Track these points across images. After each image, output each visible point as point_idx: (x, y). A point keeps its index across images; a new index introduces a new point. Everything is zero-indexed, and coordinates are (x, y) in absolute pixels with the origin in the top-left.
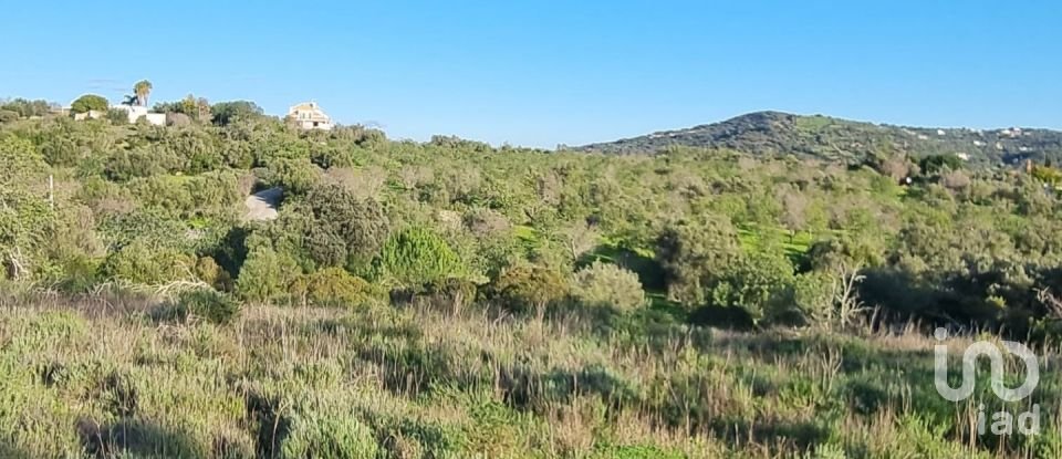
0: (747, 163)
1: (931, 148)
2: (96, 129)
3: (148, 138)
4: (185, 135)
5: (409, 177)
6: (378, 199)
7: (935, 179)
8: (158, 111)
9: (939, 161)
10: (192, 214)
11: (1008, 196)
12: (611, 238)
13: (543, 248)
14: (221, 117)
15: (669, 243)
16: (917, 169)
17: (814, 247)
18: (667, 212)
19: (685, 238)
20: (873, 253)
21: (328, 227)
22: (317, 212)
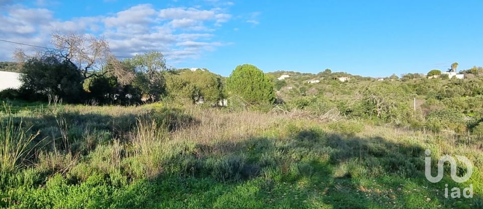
2: (435, 82)
3: (456, 84)
4: (471, 82)
8: (461, 73)
10: (469, 111)
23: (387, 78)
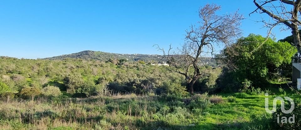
0: (84, 61)
1: (121, 58)
7: (122, 64)
9: (123, 60)
11: (136, 67)
12: (52, 80)
13: (34, 83)
15: (66, 80)
16: (119, 62)
17: (99, 79)
18: (66, 73)
19: (70, 78)
20: (111, 79)
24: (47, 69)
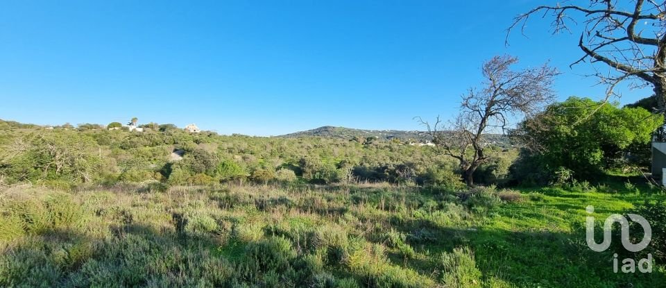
0: (323, 140)
2: (117, 133)
3: (137, 136)
5: (225, 146)
6: (215, 152)
7: (370, 143)
8: (140, 127)
9: (371, 138)
10: (152, 159)
13: (267, 165)
14: (163, 129)
15: (302, 162)
16: (366, 141)
17: (341, 162)
18: (301, 154)
19: (307, 160)
20: (356, 163)
21: (199, 161)
22: (195, 157)
23: (58, 127)
24: (281, 148)
